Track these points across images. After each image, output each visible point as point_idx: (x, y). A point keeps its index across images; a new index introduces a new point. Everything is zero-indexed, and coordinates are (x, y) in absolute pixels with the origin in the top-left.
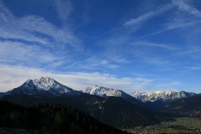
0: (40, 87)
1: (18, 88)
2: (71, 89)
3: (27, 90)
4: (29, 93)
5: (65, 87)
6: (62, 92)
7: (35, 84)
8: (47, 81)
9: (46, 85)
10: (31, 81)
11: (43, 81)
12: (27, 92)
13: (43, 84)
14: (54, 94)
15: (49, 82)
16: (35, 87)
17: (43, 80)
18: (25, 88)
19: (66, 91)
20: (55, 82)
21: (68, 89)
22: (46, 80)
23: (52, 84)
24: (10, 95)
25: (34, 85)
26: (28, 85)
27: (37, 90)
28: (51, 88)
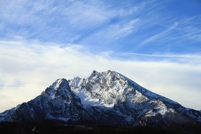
0: (89, 99)
1: (31, 103)
2: (176, 106)
3: (54, 108)
4: (62, 115)
5: (159, 98)
6: (150, 114)
7: (76, 91)
8: (108, 83)
9: (106, 95)
10: (65, 83)
11: (98, 81)
12: (55, 114)
13: (97, 91)
14: (129, 119)
15: (113, 85)
16: (76, 99)
17: (97, 78)
18: (50, 103)
19: (163, 110)
20: (131, 83)
21: (169, 103)
22: (105, 81)
23: (122, 91)
24: (10, 120)
25: (73, 94)
26: (58, 93)
27: (80, 108)
28: (119, 101)
